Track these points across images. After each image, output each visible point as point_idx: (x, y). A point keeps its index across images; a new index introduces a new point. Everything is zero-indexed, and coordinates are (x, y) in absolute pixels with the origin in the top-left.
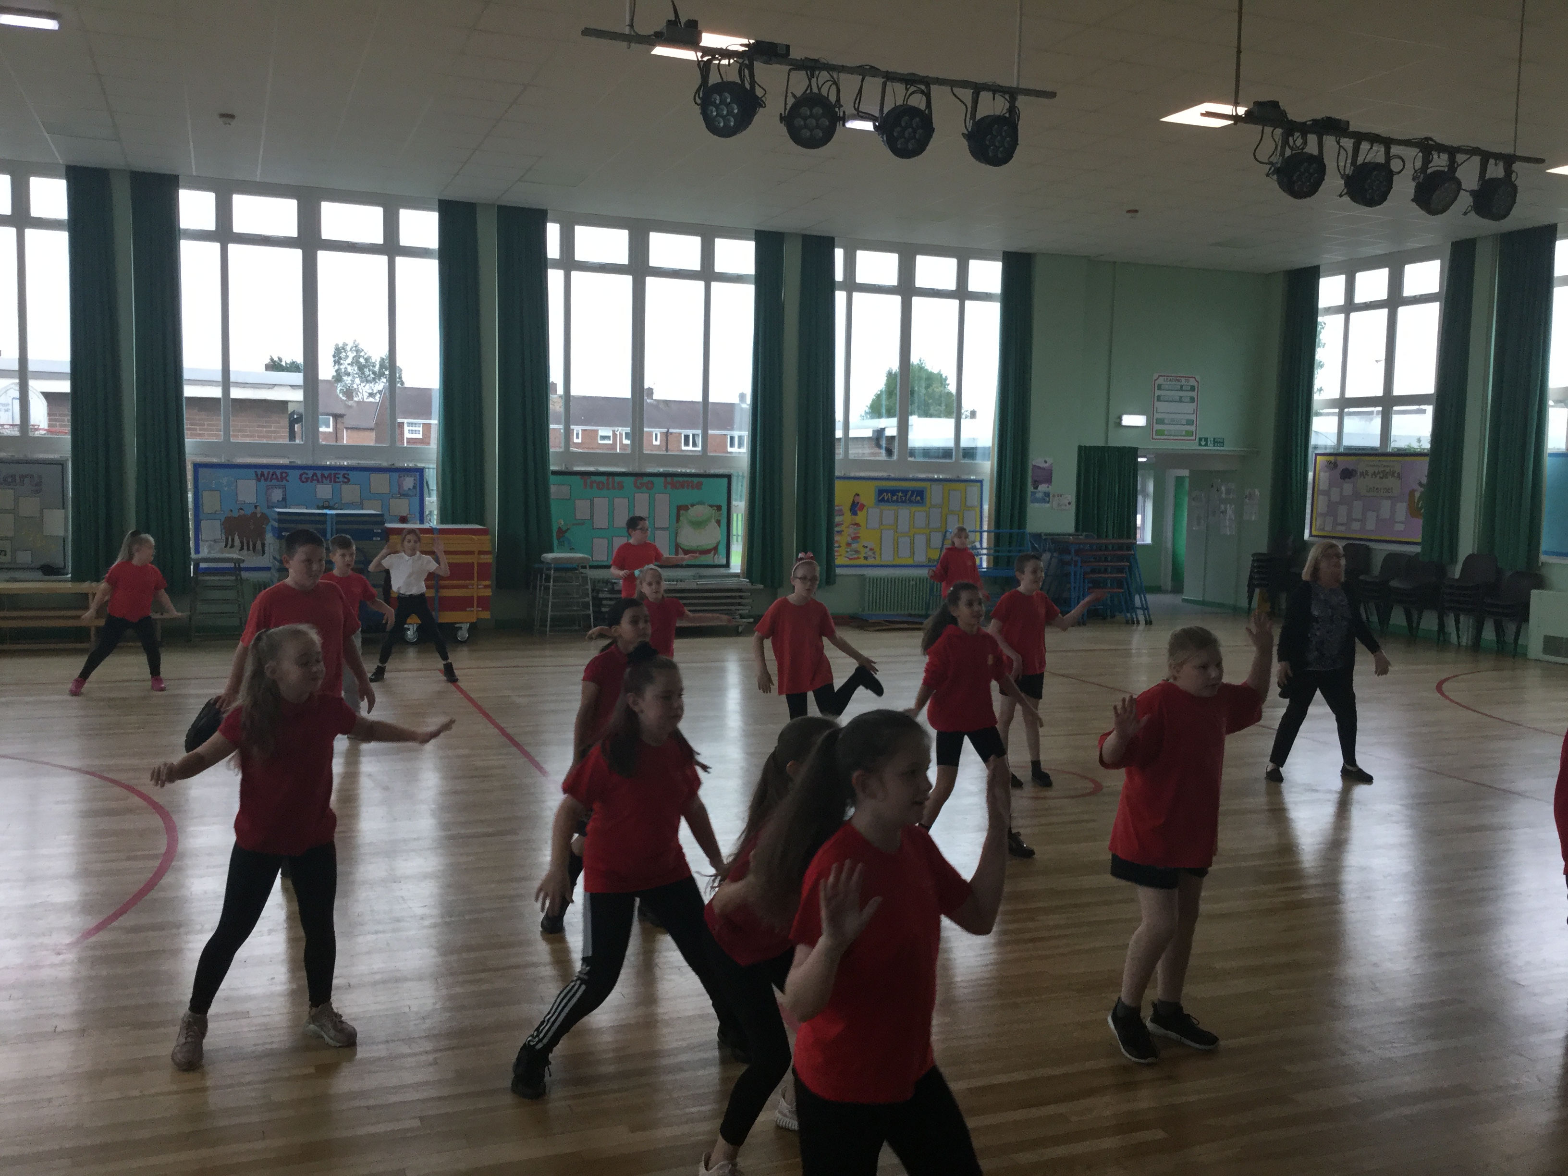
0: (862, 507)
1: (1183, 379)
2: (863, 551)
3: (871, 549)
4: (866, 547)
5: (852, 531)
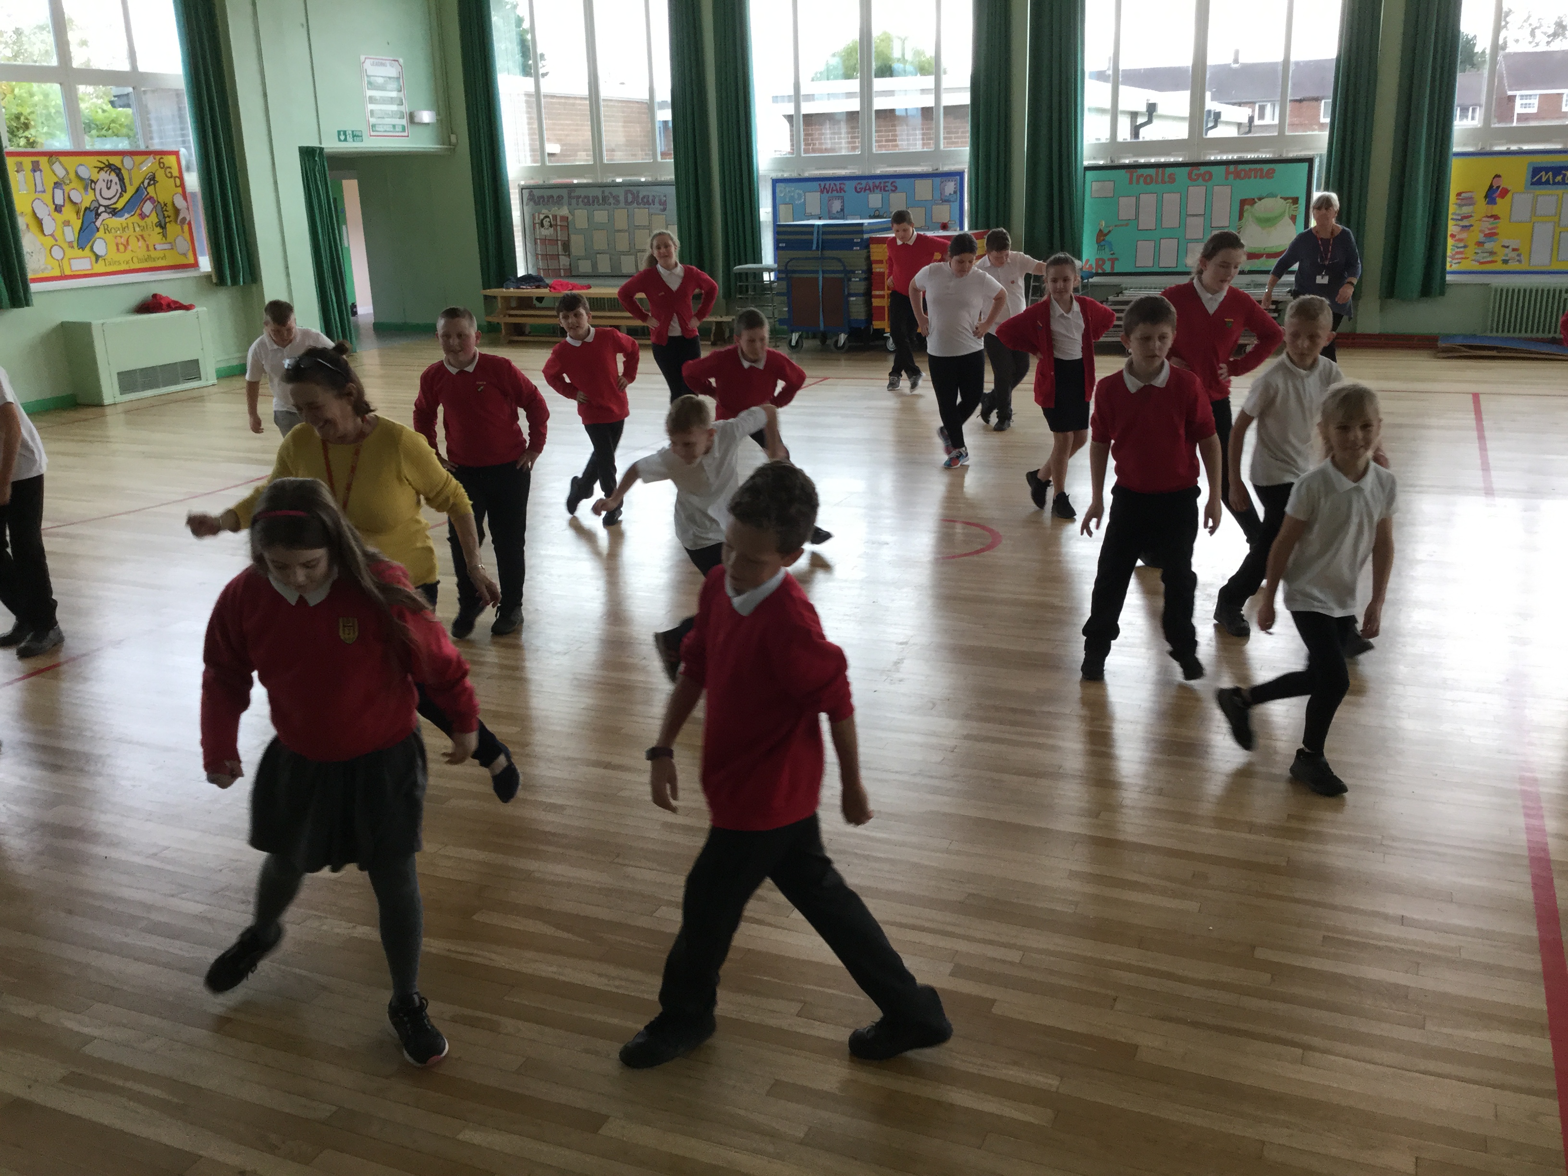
0: (1505, 192)
2: (1504, 252)
4: (1508, 247)
5: (1487, 225)
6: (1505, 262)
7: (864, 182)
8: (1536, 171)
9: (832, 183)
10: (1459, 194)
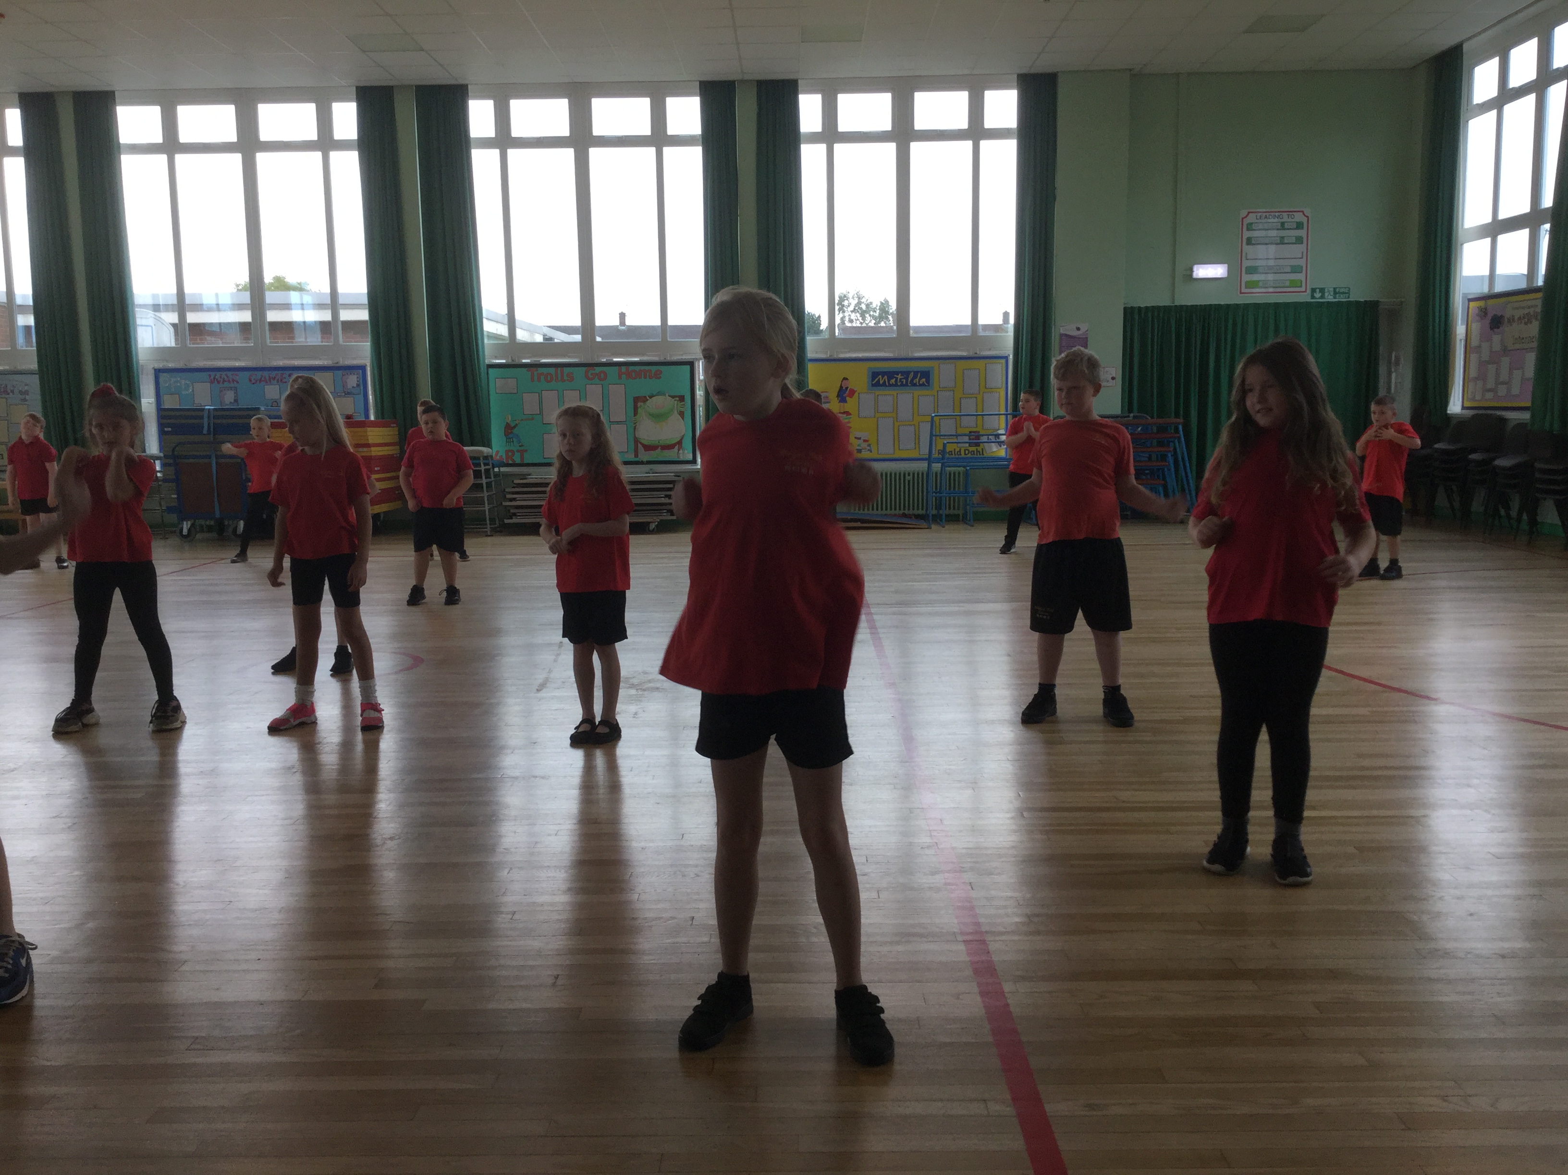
0: (852, 393)
1: (1285, 214)
3: (865, 441)
4: (860, 439)
7: (259, 374)
8: (875, 375)
9: (224, 373)
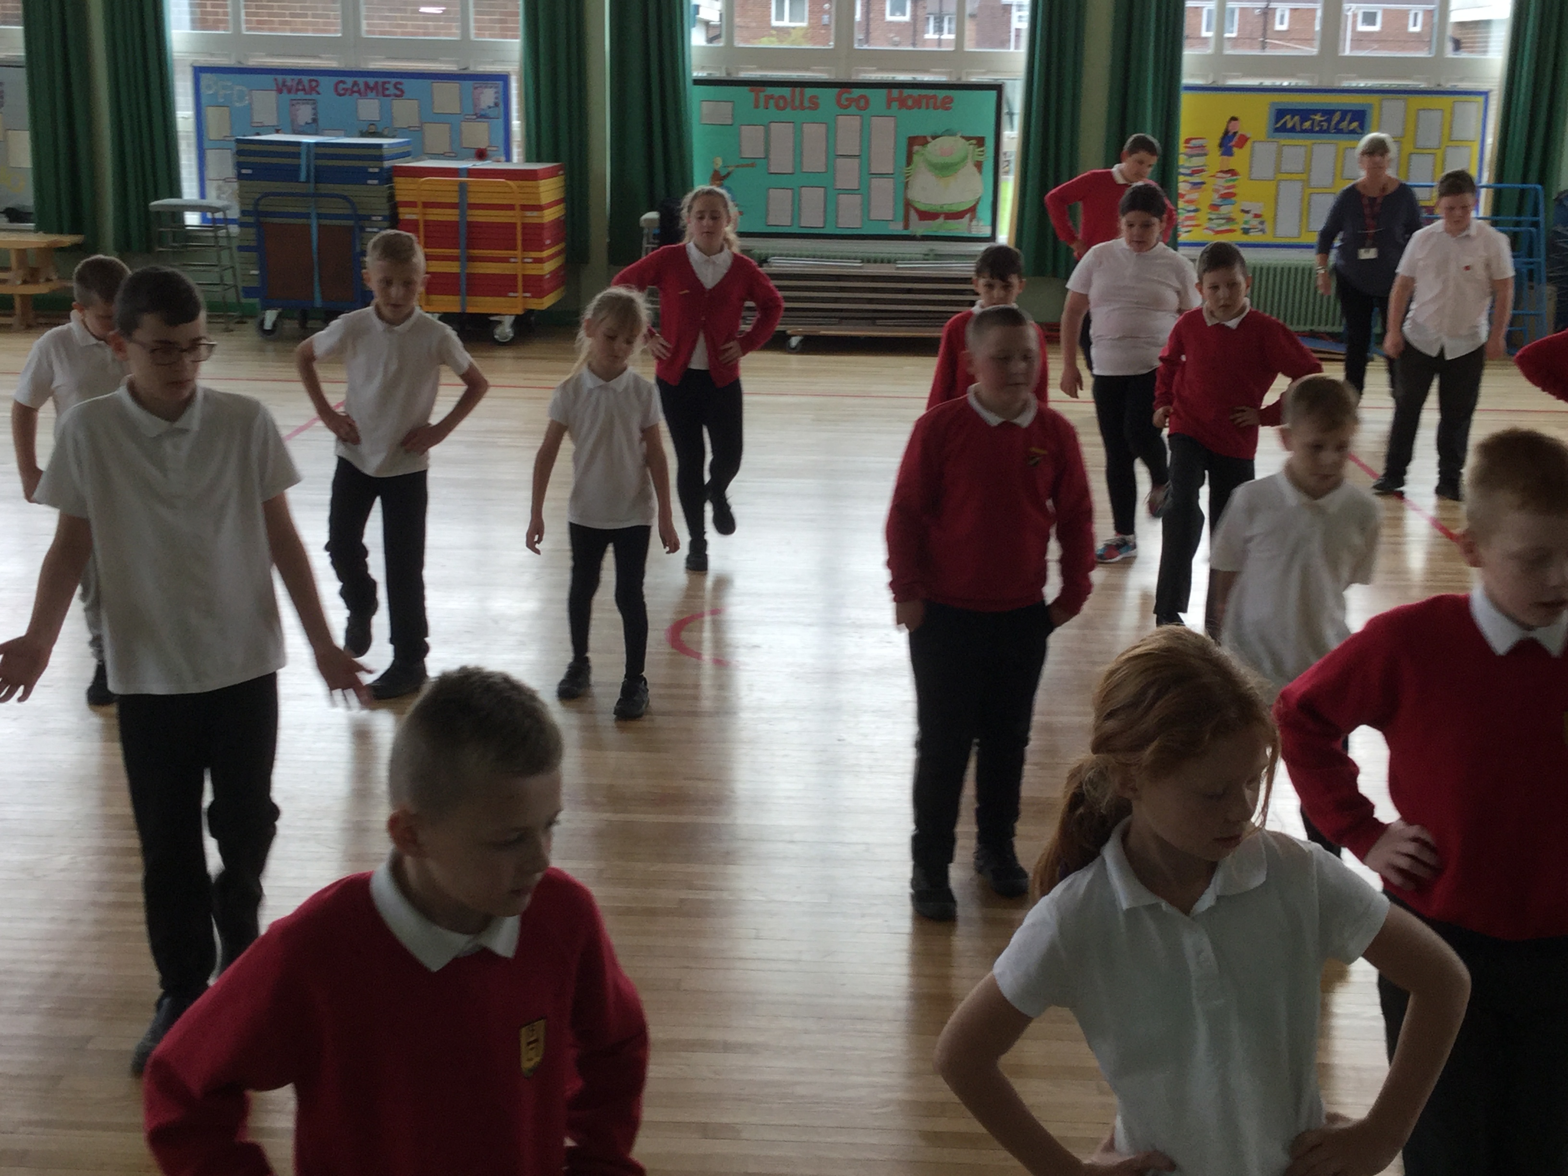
0: (1244, 140)
2: (1241, 218)
3: (1257, 216)
4: (1247, 212)
5: (1222, 183)
6: (1246, 231)
7: (350, 81)
8: (1280, 113)
9: (297, 78)
10: (1188, 141)
